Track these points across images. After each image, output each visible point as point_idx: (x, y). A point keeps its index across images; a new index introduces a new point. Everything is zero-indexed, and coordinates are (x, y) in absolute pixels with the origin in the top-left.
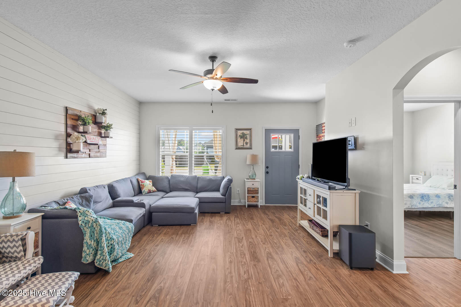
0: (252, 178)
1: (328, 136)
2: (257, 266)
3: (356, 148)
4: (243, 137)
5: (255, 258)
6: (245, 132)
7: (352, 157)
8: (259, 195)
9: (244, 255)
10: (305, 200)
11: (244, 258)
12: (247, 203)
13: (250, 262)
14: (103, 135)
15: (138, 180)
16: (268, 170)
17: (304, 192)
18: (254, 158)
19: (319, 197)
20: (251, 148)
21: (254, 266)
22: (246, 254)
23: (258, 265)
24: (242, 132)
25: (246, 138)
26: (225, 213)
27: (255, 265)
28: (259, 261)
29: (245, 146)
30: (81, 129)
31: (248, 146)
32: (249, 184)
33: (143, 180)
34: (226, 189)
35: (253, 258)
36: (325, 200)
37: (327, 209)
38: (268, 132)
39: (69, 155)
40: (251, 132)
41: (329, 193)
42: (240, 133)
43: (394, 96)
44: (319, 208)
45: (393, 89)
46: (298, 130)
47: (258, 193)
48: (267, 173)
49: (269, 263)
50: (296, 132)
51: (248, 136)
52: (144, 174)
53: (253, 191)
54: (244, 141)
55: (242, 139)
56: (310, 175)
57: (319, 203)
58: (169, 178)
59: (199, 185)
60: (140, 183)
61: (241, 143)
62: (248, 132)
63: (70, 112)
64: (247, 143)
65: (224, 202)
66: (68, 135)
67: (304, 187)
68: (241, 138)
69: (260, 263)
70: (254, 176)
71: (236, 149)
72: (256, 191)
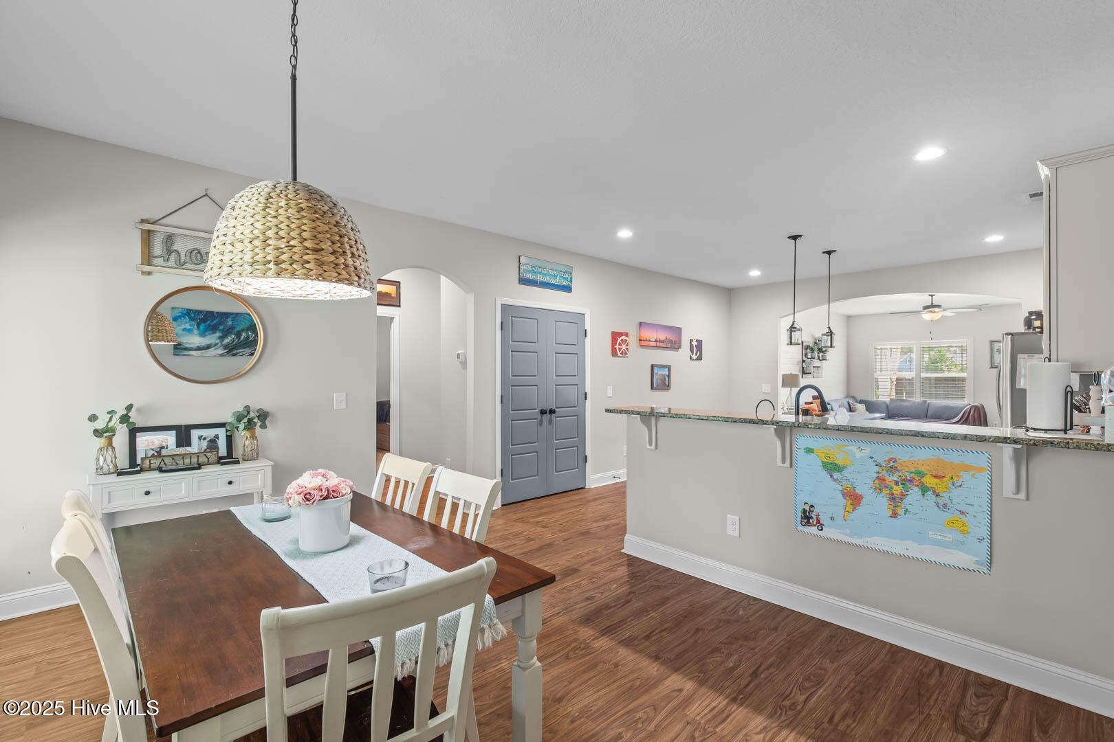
14: (821, 359)
15: (848, 403)
30: (809, 356)
33: (855, 403)
39: (804, 376)
52: (854, 397)
58: (888, 403)
59: (930, 413)
60: (852, 407)
63: (804, 344)
66: (803, 361)
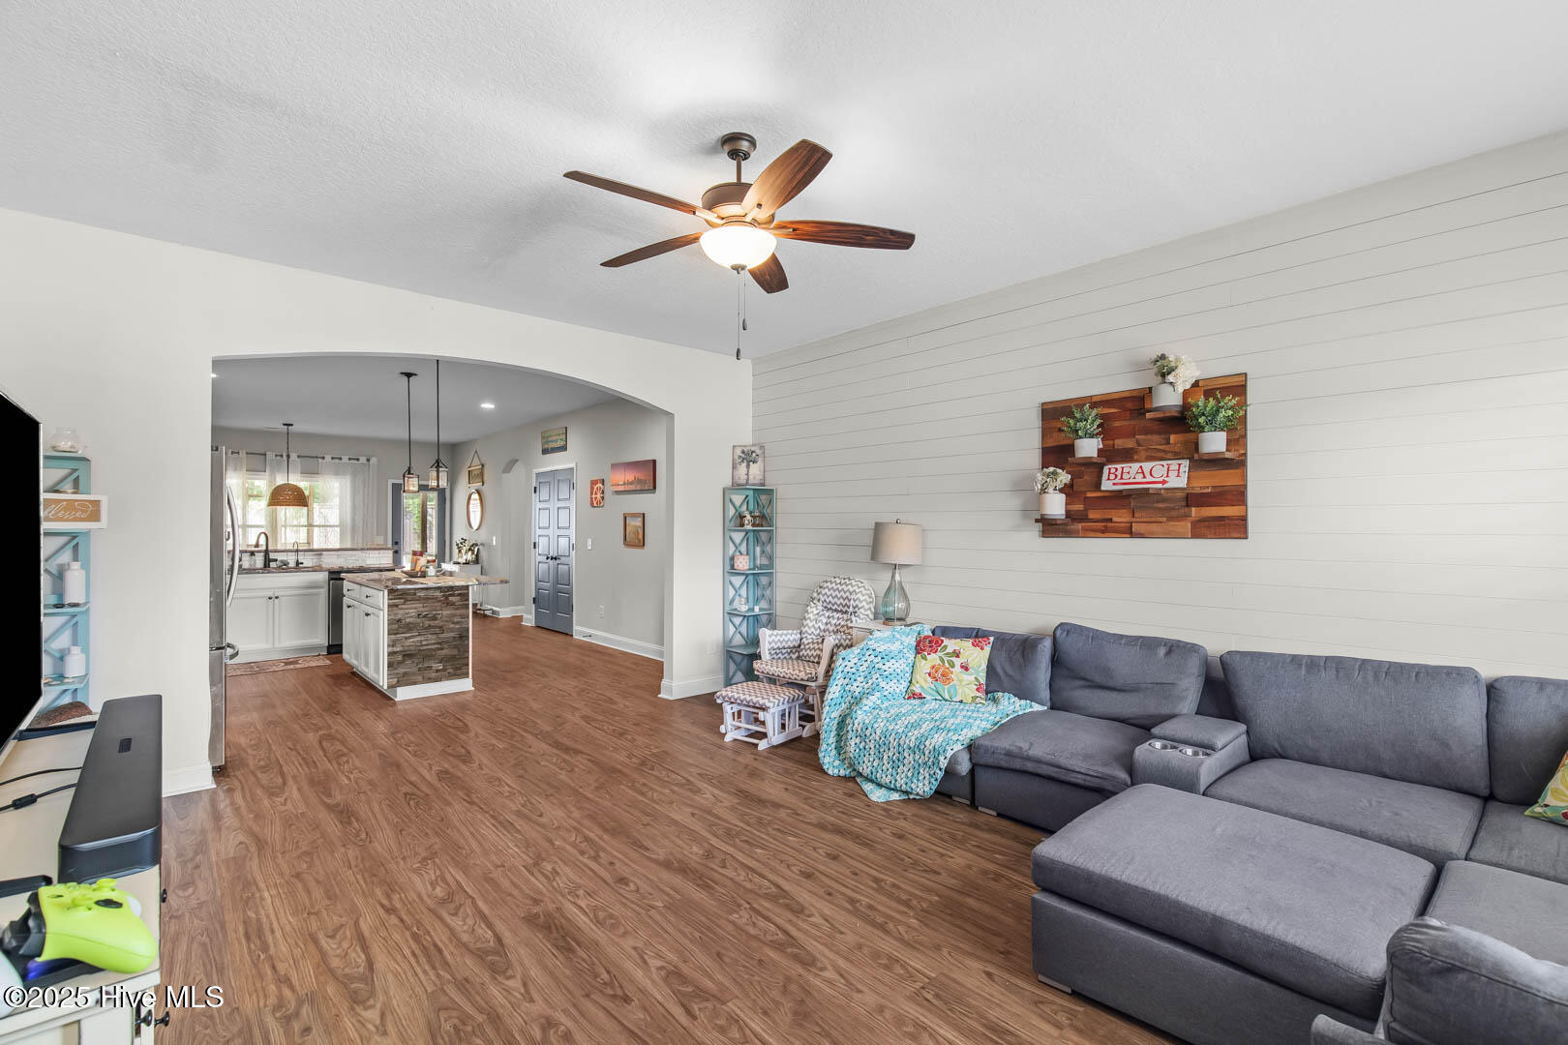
2: (530, 902)
5: (553, 927)
9: (598, 922)
11: (590, 911)
13: (561, 902)
21: (538, 897)
22: (594, 927)
23: (527, 905)
27: (536, 902)
28: (531, 920)
35: (557, 922)
49: (490, 926)
69: (523, 915)
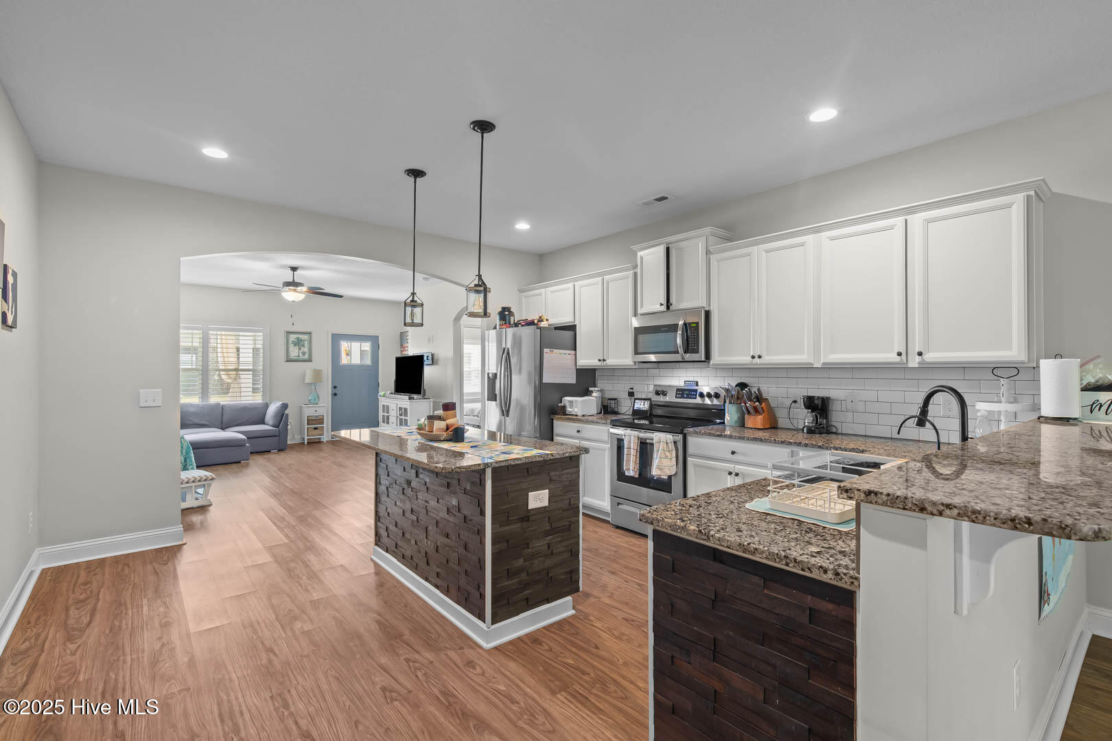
0: (314, 402)
1: (411, 351)
3: (433, 363)
4: (298, 343)
6: (301, 336)
7: (428, 372)
8: (325, 425)
10: (388, 417)
12: (306, 438)
16: (335, 391)
17: (386, 409)
18: (318, 374)
19: (400, 409)
20: (310, 360)
24: (296, 336)
25: (303, 346)
26: (279, 451)
29: (302, 357)
31: (306, 356)
32: (310, 412)
34: (280, 418)
36: (406, 410)
37: (408, 418)
38: (336, 338)
40: (311, 337)
41: (409, 403)
42: (293, 337)
43: (454, 325)
44: (401, 420)
45: (454, 320)
46: (377, 337)
47: (323, 423)
48: (335, 394)
50: (374, 340)
51: (306, 342)
53: (315, 420)
54: (300, 349)
55: (297, 347)
56: (393, 392)
57: (401, 415)
59: (226, 418)
61: (294, 352)
62: (306, 337)
64: (304, 353)
65: (278, 434)
67: (385, 404)
68: (295, 345)
70: (317, 399)
71: (287, 361)
72: (320, 420)
